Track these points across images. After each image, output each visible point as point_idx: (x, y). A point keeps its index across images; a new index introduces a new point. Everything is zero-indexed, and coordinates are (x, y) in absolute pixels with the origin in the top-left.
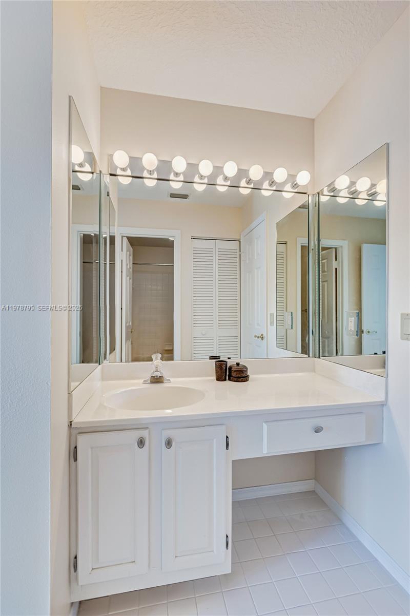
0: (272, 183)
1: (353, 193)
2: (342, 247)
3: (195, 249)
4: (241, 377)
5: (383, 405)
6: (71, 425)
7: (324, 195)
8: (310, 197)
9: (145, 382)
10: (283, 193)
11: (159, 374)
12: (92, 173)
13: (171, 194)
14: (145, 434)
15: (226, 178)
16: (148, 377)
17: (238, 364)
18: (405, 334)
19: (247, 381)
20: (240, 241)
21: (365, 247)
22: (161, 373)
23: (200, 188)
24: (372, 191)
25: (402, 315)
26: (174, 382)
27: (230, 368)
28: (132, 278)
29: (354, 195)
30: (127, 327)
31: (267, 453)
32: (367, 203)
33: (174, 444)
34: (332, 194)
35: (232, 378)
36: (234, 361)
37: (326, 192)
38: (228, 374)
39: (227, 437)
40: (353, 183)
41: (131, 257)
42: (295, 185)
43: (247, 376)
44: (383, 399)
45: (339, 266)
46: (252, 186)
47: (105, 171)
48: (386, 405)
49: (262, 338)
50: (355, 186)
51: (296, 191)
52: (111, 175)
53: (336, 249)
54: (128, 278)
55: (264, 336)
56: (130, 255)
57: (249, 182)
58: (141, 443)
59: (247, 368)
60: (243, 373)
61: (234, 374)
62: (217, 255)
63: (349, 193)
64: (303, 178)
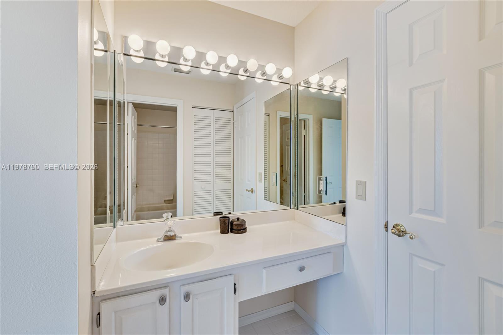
0: (264, 74)
1: (320, 86)
2: (308, 119)
3: (196, 117)
4: (241, 230)
5: (344, 245)
6: (94, 294)
7: (301, 86)
8: (291, 87)
9: (158, 241)
10: (271, 82)
11: (171, 234)
12: (106, 51)
13: (175, 69)
14: (165, 291)
15: (228, 67)
16: (162, 235)
17: (238, 219)
18: (358, 195)
19: (245, 232)
20: (233, 112)
21: (325, 121)
22: (174, 231)
23: (205, 72)
24: (333, 86)
25: (357, 182)
26: (185, 237)
27: (232, 223)
28: (136, 139)
29: (321, 87)
30: (132, 184)
31: (265, 292)
32: (329, 93)
33: (191, 296)
34: (306, 86)
35: (233, 231)
36: (235, 216)
37: (302, 84)
38: (230, 227)
39: (235, 284)
40: (321, 79)
41: (136, 120)
42: (281, 77)
43: (245, 229)
44: (344, 241)
45: (307, 134)
46: (248, 75)
47: (119, 50)
48: (345, 245)
49: (252, 192)
50: (322, 81)
51: (281, 81)
52: (124, 54)
53: (304, 121)
54: (133, 139)
55: (253, 190)
56: (135, 118)
57: (246, 71)
58: (162, 300)
59: (245, 222)
60: (242, 226)
61: (235, 228)
62: (215, 123)
63: (318, 86)
64: (287, 73)
